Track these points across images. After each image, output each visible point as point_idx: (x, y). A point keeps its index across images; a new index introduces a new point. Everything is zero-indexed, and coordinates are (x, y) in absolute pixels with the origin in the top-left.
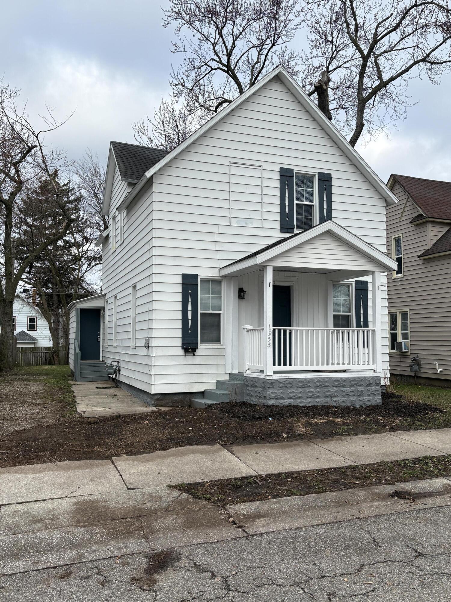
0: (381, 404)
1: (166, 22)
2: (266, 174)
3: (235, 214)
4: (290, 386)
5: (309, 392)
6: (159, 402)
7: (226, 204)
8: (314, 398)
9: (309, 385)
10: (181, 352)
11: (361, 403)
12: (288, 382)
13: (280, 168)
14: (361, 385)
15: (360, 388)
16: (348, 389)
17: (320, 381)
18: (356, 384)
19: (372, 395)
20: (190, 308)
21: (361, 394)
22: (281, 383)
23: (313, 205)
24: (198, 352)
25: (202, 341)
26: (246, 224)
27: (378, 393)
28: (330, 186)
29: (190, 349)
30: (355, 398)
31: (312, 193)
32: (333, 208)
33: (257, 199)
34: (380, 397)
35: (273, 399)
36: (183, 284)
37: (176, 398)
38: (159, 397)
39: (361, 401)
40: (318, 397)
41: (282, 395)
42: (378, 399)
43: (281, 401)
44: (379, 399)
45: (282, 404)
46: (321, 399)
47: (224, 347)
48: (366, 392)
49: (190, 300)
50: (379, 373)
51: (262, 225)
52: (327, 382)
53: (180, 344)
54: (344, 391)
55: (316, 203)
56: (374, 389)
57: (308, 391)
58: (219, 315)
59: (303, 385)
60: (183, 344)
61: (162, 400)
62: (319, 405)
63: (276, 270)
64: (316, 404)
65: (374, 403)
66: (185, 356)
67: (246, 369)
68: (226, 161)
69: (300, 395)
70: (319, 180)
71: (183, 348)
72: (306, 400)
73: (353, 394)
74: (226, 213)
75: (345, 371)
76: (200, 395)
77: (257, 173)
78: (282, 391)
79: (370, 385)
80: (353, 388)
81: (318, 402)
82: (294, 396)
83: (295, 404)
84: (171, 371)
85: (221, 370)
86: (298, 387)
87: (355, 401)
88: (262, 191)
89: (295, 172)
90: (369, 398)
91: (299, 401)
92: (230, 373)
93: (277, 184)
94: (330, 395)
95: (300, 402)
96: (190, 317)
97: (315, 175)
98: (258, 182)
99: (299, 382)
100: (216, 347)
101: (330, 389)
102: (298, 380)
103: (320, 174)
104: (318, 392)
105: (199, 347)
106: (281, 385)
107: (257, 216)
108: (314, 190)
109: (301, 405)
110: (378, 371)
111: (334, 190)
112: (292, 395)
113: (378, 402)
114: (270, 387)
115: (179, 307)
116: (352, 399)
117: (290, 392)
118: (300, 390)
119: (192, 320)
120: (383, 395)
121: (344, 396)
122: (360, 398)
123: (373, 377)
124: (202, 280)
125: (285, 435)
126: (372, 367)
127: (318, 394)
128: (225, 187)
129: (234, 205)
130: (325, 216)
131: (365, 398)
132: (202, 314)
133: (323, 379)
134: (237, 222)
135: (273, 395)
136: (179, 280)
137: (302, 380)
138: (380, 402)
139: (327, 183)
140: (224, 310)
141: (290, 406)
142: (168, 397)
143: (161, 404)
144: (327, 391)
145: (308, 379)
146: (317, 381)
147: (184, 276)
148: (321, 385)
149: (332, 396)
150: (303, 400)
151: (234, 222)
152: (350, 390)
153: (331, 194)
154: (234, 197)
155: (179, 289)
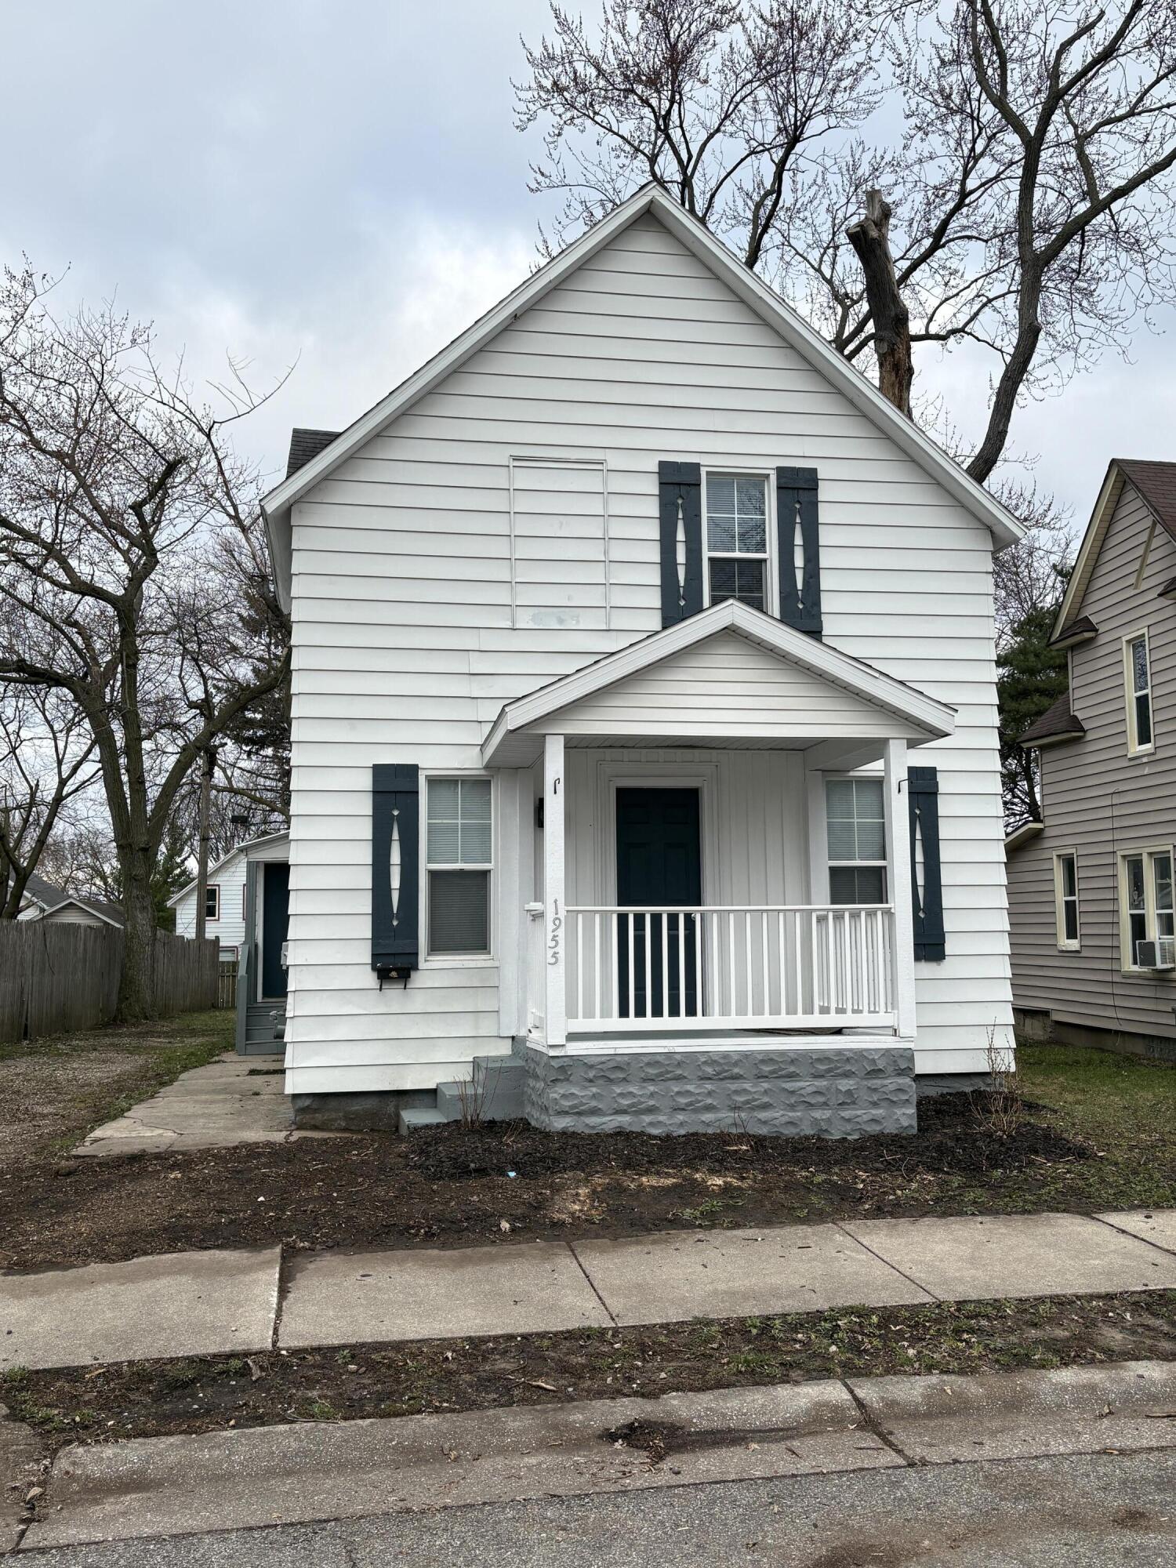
0: (915, 1131)
1: (524, 118)
2: (617, 484)
3: (525, 596)
4: (622, 1075)
5: (678, 1093)
6: (307, 1118)
7: (501, 572)
8: (696, 1111)
9: (679, 1072)
10: (370, 979)
11: (849, 1127)
12: (612, 1064)
13: (662, 464)
14: (847, 1075)
15: (845, 1081)
16: (806, 1085)
17: (715, 1061)
18: (829, 1070)
19: (883, 1104)
20: (395, 857)
21: (849, 1099)
22: (591, 1067)
23: (765, 560)
24: (418, 979)
25: (435, 948)
26: (561, 621)
27: (905, 1097)
28: (814, 504)
29: (391, 970)
30: (827, 1114)
31: (760, 527)
32: (822, 564)
33: (594, 551)
34: (912, 1111)
35: (567, 1113)
36: (375, 792)
37: (357, 1106)
38: (307, 1102)
39: (849, 1120)
40: (709, 1108)
41: (594, 1103)
42: (905, 1117)
43: (593, 1120)
44: (909, 1116)
45: (593, 1127)
46: (720, 1115)
47: (496, 964)
48: (865, 1096)
49: (396, 836)
50: (909, 1038)
51: (609, 622)
52: (736, 1064)
53: (367, 958)
54: (793, 1092)
55: (772, 554)
56: (892, 1087)
57: (676, 1089)
58: (485, 874)
59: (661, 1074)
60: (375, 956)
61: (316, 1111)
62: (710, 1131)
63: (574, 746)
64: (701, 1130)
65: (890, 1128)
66: (381, 989)
67: (530, 1026)
68: (501, 456)
69: (652, 1103)
70: (779, 488)
71: (374, 968)
72: (671, 1117)
73: (821, 1099)
74: (502, 596)
75: (838, 1031)
76: (427, 1099)
77: (592, 482)
78: (594, 1090)
79: (876, 1073)
80: (822, 1083)
81: (708, 1125)
82: (633, 1105)
83: (636, 1129)
84: (342, 1031)
85: (487, 1027)
86: (644, 1080)
87: (829, 1120)
88: (606, 530)
89: (703, 471)
90: (874, 1112)
91: (647, 1119)
92: (513, 1038)
93: (652, 508)
94: (747, 1102)
95: (651, 1124)
96: (395, 883)
97: (768, 476)
98: (595, 506)
99: (649, 1064)
100: (472, 964)
101: (747, 1086)
102: (646, 1059)
103: (780, 471)
104: (710, 1094)
105: (422, 965)
106: (591, 1074)
107: (594, 597)
108: (767, 517)
109: (655, 1131)
110: (902, 1032)
111: (825, 514)
112: (625, 1102)
113: (905, 1124)
114: (557, 1080)
115: (365, 854)
116: (818, 1114)
117: (621, 1095)
118: (652, 1088)
119: (401, 889)
120: (923, 1104)
121: (792, 1107)
122: (846, 1114)
123: (888, 1050)
124: (432, 781)
125: (505, 1225)
126: (883, 1019)
127: (709, 1101)
128: (499, 525)
129: (525, 573)
130: (800, 586)
131: (859, 1112)
132: (434, 875)
133: (726, 1055)
134: (534, 618)
135: (566, 1103)
136: (366, 781)
137: (658, 1058)
138: (911, 1126)
139: (804, 496)
140: (496, 862)
141: (620, 1134)
142: (333, 1103)
143: (313, 1122)
144: (736, 1092)
145: (678, 1057)
146: (705, 1063)
147: (379, 771)
148: (718, 1074)
149: (752, 1106)
150: (661, 1118)
151: (524, 620)
152: (810, 1090)
153: (817, 524)
154: (524, 550)
155: (366, 806)
